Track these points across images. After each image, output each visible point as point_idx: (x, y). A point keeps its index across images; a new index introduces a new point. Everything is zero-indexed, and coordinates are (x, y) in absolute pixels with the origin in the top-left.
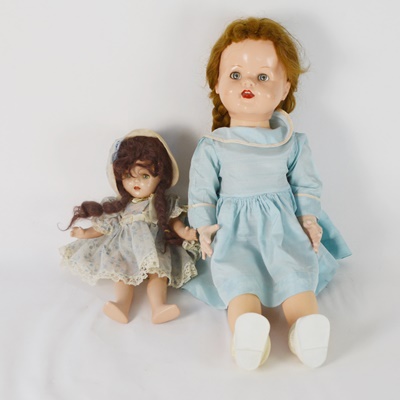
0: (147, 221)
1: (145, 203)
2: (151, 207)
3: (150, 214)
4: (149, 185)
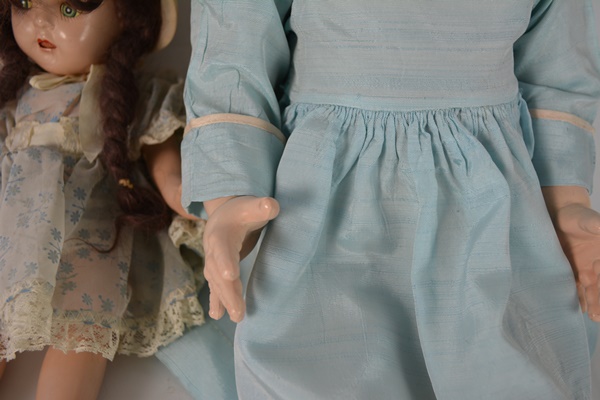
3: (83, 125)
4: (83, 38)
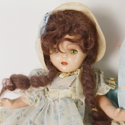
0: (74, 98)
1: (72, 78)
2: (78, 83)
4: (76, 61)
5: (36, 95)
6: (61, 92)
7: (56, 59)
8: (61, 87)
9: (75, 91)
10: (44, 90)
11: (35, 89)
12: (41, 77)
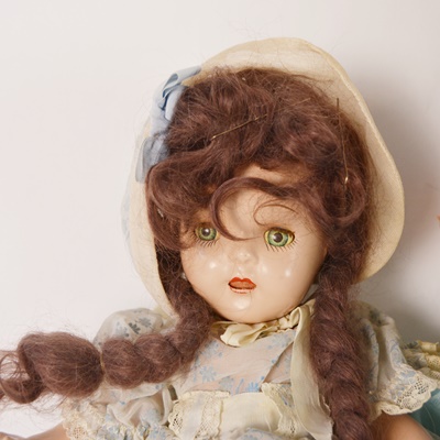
5: (124, 419)
6: (230, 402)
7: (207, 268)
8: (230, 385)
9: (287, 400)
10: (158, 398)
11: (122, 394)
12: (146, 342)
